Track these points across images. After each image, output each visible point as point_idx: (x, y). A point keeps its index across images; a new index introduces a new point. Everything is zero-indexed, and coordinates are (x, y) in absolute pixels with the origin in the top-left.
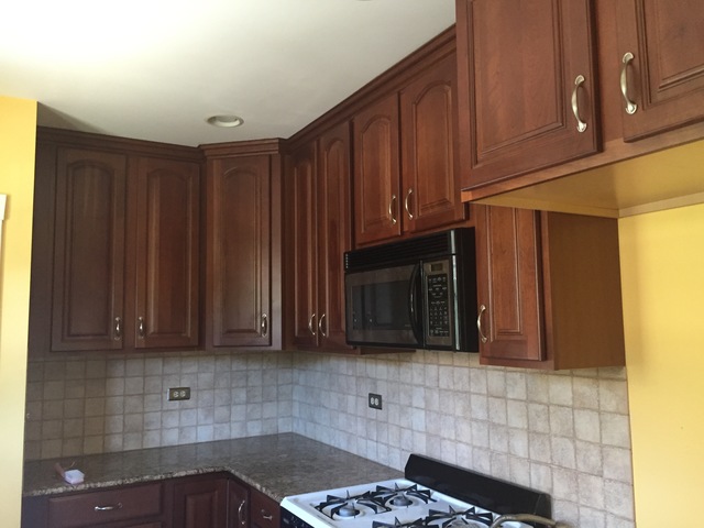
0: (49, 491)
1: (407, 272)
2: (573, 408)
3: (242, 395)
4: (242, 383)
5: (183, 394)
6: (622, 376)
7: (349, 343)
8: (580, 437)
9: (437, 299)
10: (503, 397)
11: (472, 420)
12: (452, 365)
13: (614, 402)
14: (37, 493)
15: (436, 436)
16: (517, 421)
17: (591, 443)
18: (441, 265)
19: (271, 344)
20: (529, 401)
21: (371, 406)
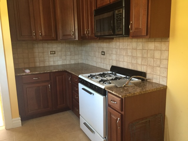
0: (21, 74)
1: (110, 14)
2: (154, 50)
3: (69, 53)
4: (69, 50)
5: (54, 53)
6: (168, 40)
7: (95, 36)
8: (155, 58)
9: (119, 21)
10: (136, 49)
11: (128, 56)
12: (123, 42)
13: (165, 48)
14: (19, 75)
15: (118, 61)
16: (139, 55)
17: (158, 59)
18: (120, 10)
19: (75, 39)
20: (143, 49)
21: (102, 54)
